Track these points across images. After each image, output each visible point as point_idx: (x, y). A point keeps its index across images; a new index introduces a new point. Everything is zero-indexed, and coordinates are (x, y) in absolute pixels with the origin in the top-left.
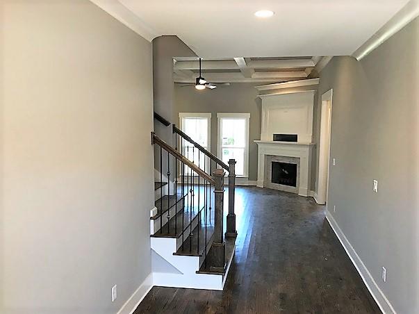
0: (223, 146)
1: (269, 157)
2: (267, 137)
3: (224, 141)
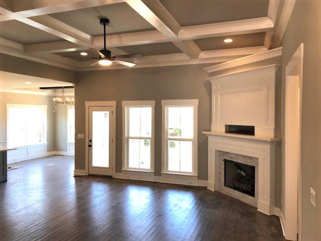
0: (170, 137)
1: (221, 153)
2: (218, 127)
3: (170, 132)
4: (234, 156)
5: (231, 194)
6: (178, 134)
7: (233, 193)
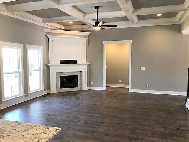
4: (67, 73)
5: (65, 91)
6: (32, 67)
7: (66, 90)
